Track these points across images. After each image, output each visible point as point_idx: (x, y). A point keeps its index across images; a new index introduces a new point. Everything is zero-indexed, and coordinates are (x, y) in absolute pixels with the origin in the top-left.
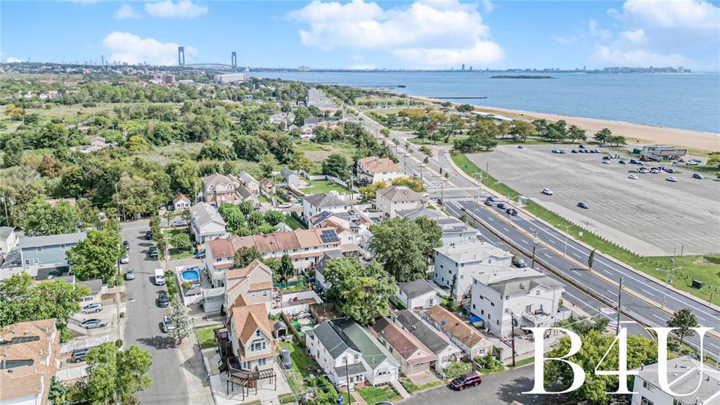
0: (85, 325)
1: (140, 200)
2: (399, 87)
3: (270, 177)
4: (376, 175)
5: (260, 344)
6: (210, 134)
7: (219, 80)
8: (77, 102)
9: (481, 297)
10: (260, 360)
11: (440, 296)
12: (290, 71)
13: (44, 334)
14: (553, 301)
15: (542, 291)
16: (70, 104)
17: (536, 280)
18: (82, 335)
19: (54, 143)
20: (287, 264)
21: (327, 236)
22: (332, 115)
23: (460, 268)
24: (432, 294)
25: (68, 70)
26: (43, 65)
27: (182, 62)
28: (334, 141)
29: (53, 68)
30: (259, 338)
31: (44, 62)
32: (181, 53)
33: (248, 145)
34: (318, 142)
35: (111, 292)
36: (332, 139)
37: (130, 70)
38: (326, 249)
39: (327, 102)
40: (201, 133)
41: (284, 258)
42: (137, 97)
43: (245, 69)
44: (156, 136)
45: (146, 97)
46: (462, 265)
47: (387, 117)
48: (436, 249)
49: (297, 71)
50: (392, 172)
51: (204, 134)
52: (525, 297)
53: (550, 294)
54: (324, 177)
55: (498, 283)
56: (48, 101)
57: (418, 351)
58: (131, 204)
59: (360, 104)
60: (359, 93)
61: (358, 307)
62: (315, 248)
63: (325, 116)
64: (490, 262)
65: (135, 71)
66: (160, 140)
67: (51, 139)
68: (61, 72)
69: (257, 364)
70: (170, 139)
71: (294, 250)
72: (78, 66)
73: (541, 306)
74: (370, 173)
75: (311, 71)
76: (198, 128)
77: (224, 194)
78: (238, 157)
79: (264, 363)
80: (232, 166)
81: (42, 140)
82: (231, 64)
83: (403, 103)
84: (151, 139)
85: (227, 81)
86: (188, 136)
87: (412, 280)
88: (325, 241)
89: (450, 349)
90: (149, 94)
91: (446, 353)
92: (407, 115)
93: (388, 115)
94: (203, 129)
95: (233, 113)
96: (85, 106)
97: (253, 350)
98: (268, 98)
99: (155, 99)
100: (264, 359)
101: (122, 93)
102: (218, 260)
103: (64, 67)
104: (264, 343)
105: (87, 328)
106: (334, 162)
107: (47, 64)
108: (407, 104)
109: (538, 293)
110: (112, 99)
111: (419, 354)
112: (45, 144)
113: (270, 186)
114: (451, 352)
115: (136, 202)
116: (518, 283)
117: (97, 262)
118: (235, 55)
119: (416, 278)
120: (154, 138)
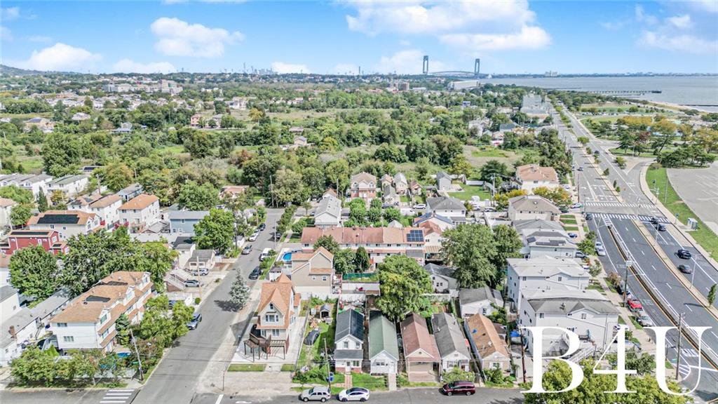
0: (185, 284)
1: (290, 191)
2: (653, 92)
3: (424, 179)
4: (524, 183)
5: (273, 316)
6: (398, 138)
7: (452, 87)
8: (313, 108)
9: (525, 313)
10: (274, 330)
11: (494, 307)
12: (535, 76)
13: (133, 282)
14: (606, 330)
15: (589, 316)
16: (307, 109)
17: (583, 303)
18: (179, 290)
19: (268, 140)
20: (360, 256)
21: (413, 235)
22: (540, 121)
23: (521, 280)
24: (486, 303)
25: (327, 80)
26: (308, 75)
27: (425, 70)
28: (521, 147)
29: (315, 78)
30: (273, 310)
31: (309, 73)
32: (426, 62)
33: (419, 149)
34: (504, 149)
35: (224, 262)
36: (519, 146)
37: (377, 80)
38: (409, 248)
39: (542, 108)
40: (389, 136)
41: (359, 250)
42: (363, 103)
43: (487, 75)
44: (349, 138)
45: (372, 103)
46: (525, 278)
47: (600, 125)
48: (508, 260)
49: (544, 76)
50: (544, 181)
51: (391, 137)
52: (565, 318)
53: (601, 320)
54: (481, 183)
55: (539, 300)
56: (292, 106)
57: (419, 350)
58: (281, 193)
59: (583, 111)
60: (591, 99)
61: (386, 302)
62: (398, 245)
63: (533, 122)
64: (560, 279)
65: (380, 80)
66: (352, 142)
67: (266, 137)
68: (320, 81)
69: (271, 333)
70: (361, 141)
71: (377, 245)
72: (335, 76)
73: (588, 331)
74: (520, 181)
75: (558, 76)
76: (386, 132)
77: (365, 191)
78: (410, 160)
79: (278, 334)
80: (390, 167)
81: (259, 138)
82: (474, 71)
83: (637, 111)
84: (343, 141)
85: (460, 88)
86: (378, 139)
87: (474, 287)
88: (409, 240)
89: (456, 355)
90: (374, 100)
91: (451, 358)
92: (624, 124)
93: (601, 123)
94: (391, 132)
95: (438, 118)
96: (317, 111)
97: (267, 320)
98: (486, 104)
99: (377, 105)
100: (278, 331)
101: (352, 100)
102: (306, 245)
103: (324, 77)
104: (277, 316)
105: (187, 286)
106: (491, 168)
107: (311, 75)
108: (641, 111)
109: (583, 317)
110: (343, 105)
111: (420, 353)
112: (261, 142)
113: (416, 187)
114: (459, 358)
115: (286, 193)
116: (560, 303)
117: (211, 235)
118: (479, 62)
119: (479, 286)
120: (346, 140)
